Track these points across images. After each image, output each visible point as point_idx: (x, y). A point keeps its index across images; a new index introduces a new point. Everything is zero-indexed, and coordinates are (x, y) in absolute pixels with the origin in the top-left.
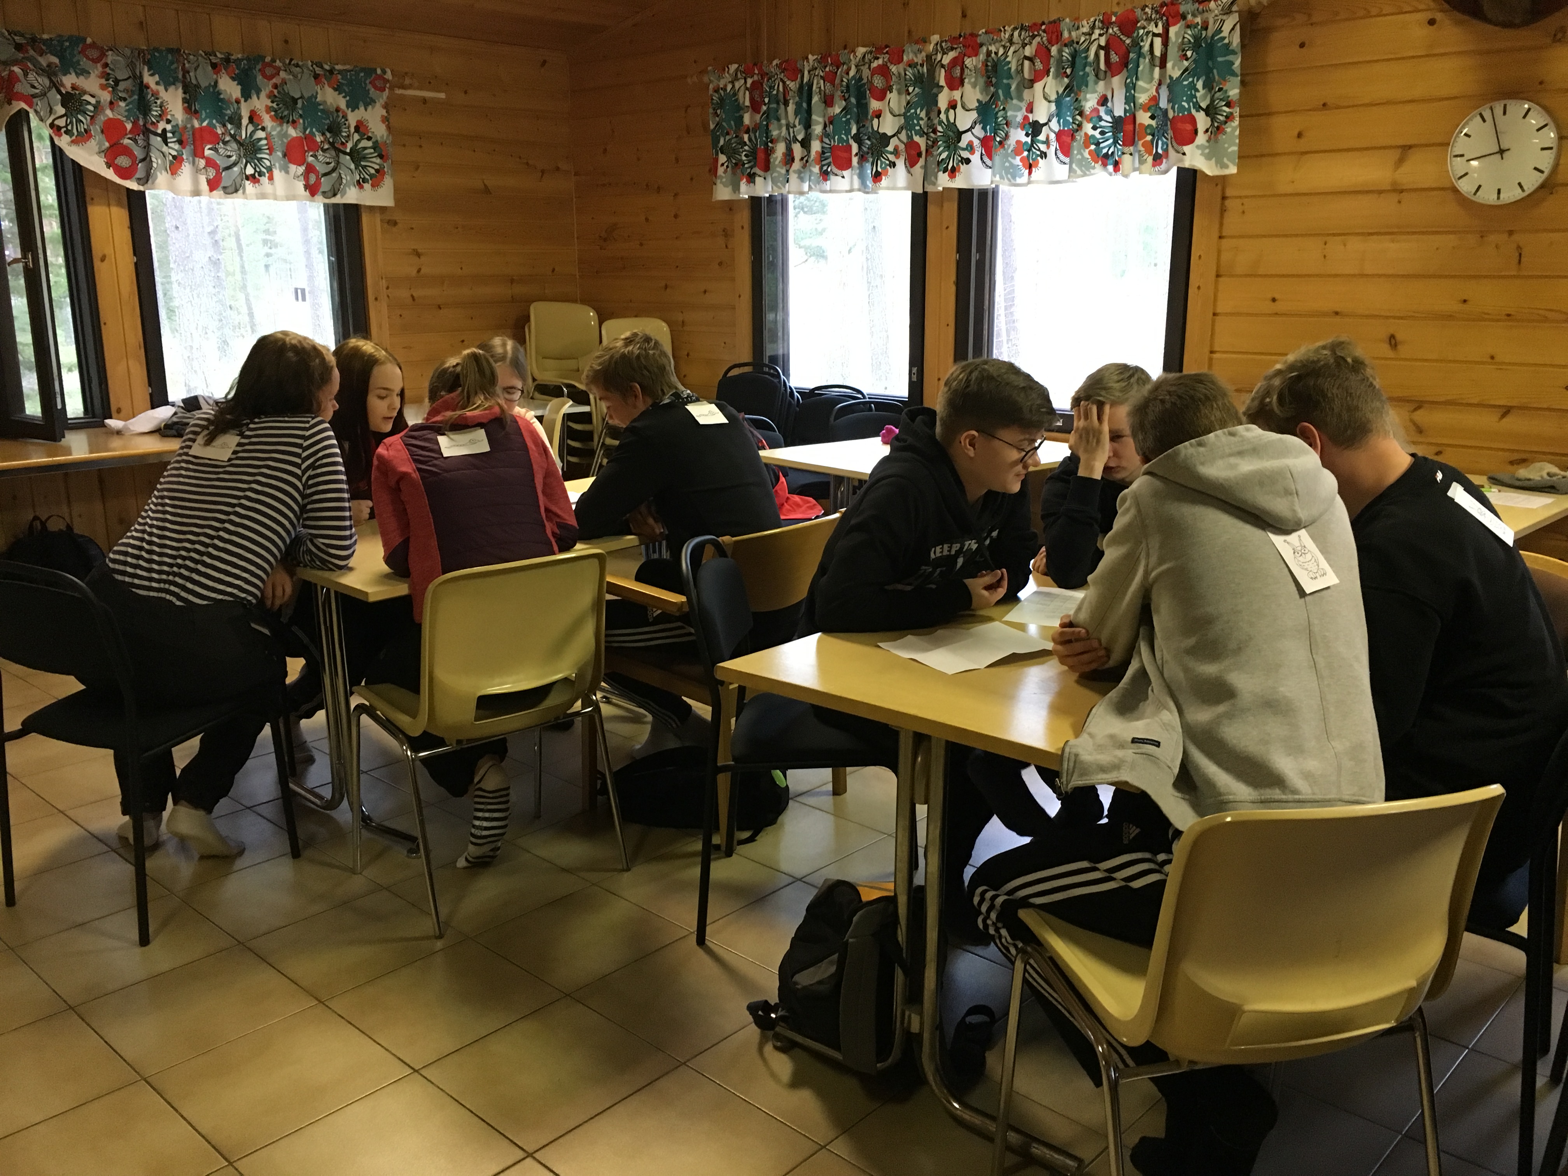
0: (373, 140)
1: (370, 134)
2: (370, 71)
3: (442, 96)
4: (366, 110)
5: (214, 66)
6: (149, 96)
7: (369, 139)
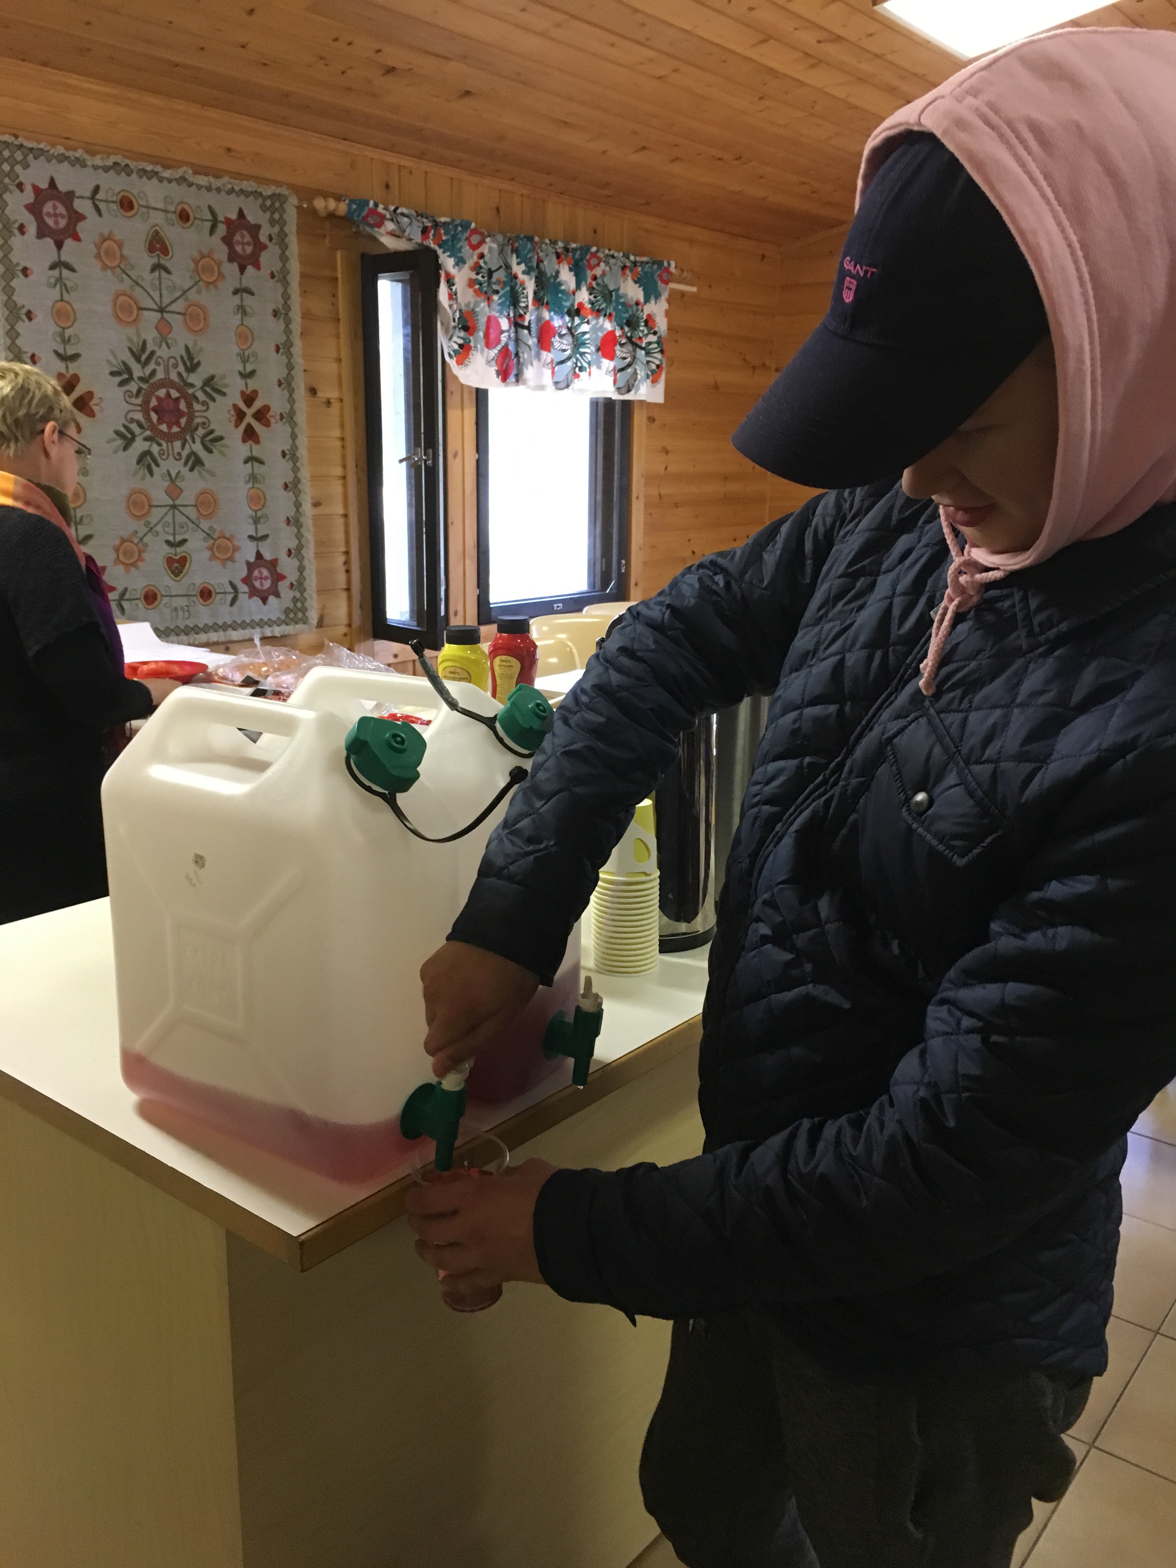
0: (658, 334)
1: (656, 329)
2: (660, 264)
3: (694, 289)
4: (656, 303)
5: (558, 256)
6: (518, 287)
7: (655, 333)
